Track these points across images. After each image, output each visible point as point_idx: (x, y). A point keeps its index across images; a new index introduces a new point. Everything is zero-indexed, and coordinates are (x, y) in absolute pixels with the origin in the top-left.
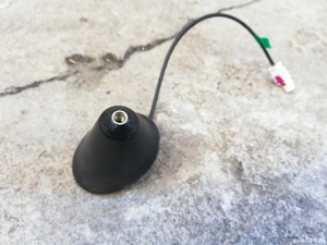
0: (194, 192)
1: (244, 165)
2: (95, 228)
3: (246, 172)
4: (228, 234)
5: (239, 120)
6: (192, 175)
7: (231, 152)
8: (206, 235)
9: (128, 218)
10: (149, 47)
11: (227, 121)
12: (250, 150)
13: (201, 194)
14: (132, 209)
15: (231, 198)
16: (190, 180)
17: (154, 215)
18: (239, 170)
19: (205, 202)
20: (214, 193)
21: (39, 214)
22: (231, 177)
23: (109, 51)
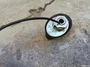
0: (76, 40)
1: (87, 30)
2: (53, 53)
3: (88, 32)
4: (88, 49)
5: (81, 18)
6: (73, 36)
7: (82, 27)
8: (82, 50)
9: (61, 49)
10: (50, 3)
11: (78, 19)
12: (87, 26)
13: (78, 40)
14: (61, 47)
15: (86, 39)
16: (74, 37)
17: (67, 47)
18: (86, 32)
19: (79, 42)
20: (81, 39)
21: (37, 53)
22: (84, 34)
23: (40, 7)
